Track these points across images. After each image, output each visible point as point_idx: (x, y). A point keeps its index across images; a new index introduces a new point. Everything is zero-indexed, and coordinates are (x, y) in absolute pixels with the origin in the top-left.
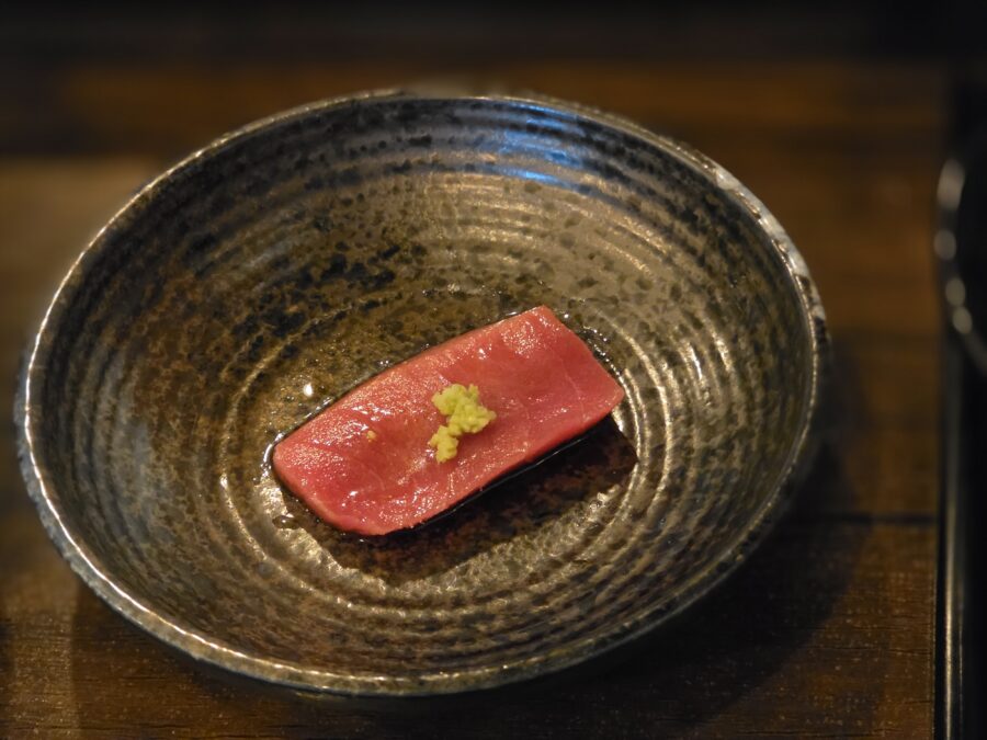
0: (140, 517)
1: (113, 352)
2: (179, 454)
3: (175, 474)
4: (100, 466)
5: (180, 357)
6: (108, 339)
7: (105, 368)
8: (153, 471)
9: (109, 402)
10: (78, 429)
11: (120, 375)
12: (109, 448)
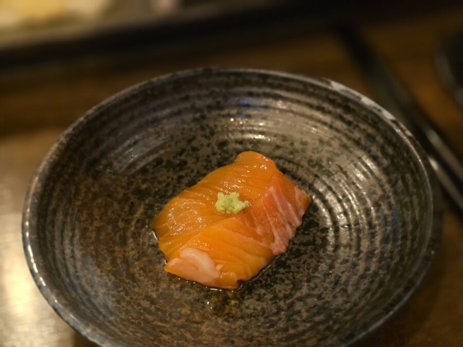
0: (104, 304)
1: (64, 223)
2: (111, 267)
3: (113, 278)
4: (75, 282)
5: (96, 219)
6: (60, 217)
7: (62, 231)
8: (101, 279)
9: (69, 248)
10: (59, 266)
11: (71, 234)
12: (77, 272)
